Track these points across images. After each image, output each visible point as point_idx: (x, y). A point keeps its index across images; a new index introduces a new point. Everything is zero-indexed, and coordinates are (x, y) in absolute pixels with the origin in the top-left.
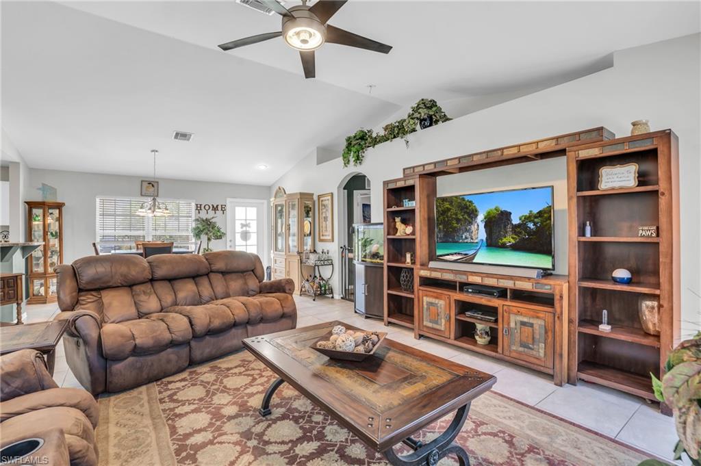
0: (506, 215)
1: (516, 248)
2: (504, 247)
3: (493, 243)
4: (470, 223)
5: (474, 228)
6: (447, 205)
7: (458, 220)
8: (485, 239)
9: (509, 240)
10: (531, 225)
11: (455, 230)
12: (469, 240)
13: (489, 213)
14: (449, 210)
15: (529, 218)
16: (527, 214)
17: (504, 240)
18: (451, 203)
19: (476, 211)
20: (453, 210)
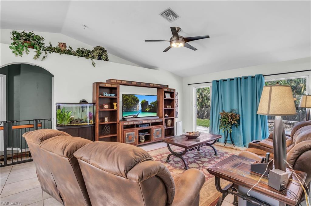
0: (147, 102)
1: (149, 112)
2: (146, 112)
3: (143, 111)
4: (137, 104)
5: (138, 106)
6: (128, 97)
7: (132, 103)
8: (141, 110)
9: (148, 109)
10: (153, 105)
11: (131, 107)
12: (136, 110)
13: (142, 101)
14: (128, 99)
15: (152, 103)
16: (152, 102)
17: (147, 110)
18: (129, 97)
19: (139, 100)
20: (130, 99)
